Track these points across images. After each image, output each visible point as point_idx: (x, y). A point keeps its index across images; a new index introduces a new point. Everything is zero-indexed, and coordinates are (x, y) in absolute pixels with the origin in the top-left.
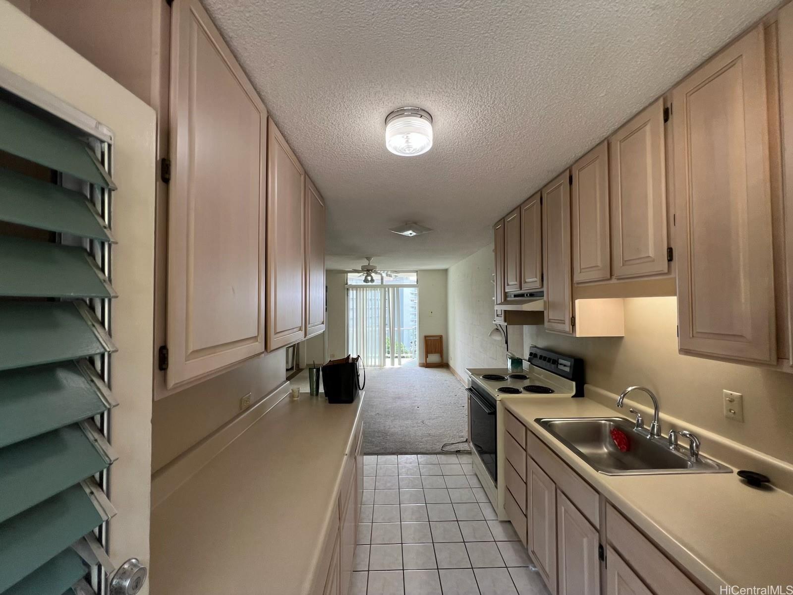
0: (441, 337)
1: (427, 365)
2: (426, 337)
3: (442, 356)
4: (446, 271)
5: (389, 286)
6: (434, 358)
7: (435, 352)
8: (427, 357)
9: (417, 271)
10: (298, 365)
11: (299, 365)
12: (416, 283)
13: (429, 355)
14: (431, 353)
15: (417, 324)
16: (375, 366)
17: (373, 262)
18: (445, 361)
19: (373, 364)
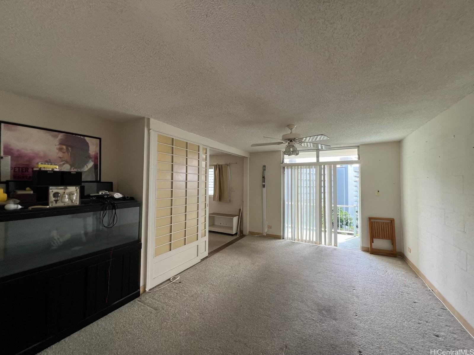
0: (392, 221)
1: (374, 252)
2: (370, 219)
3: (393, 243)
4: (399, 144)
5: (325, 163)
6: (382, 244)
7: (383, 238)
8: (372, 241)
9: (358, 147)
10: (241, 232)
11: (243, 231)
12: (357, 159)
13: (375, 240)
14: (379, 237)
15: (359, 203)
16: (309, 241)
17: (296, 130)
18: (398, 250)
19: (308, 239)
